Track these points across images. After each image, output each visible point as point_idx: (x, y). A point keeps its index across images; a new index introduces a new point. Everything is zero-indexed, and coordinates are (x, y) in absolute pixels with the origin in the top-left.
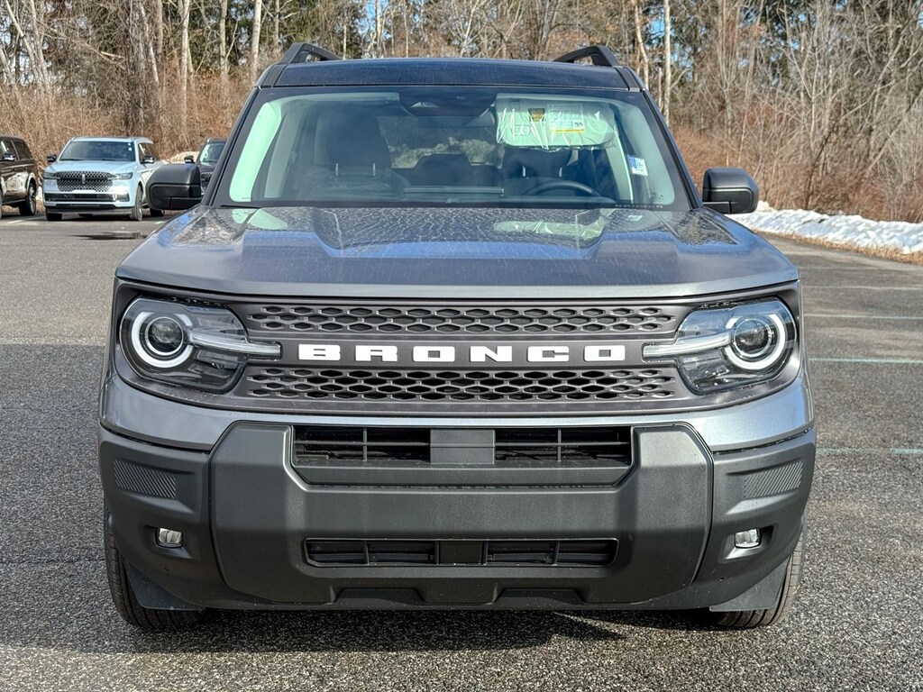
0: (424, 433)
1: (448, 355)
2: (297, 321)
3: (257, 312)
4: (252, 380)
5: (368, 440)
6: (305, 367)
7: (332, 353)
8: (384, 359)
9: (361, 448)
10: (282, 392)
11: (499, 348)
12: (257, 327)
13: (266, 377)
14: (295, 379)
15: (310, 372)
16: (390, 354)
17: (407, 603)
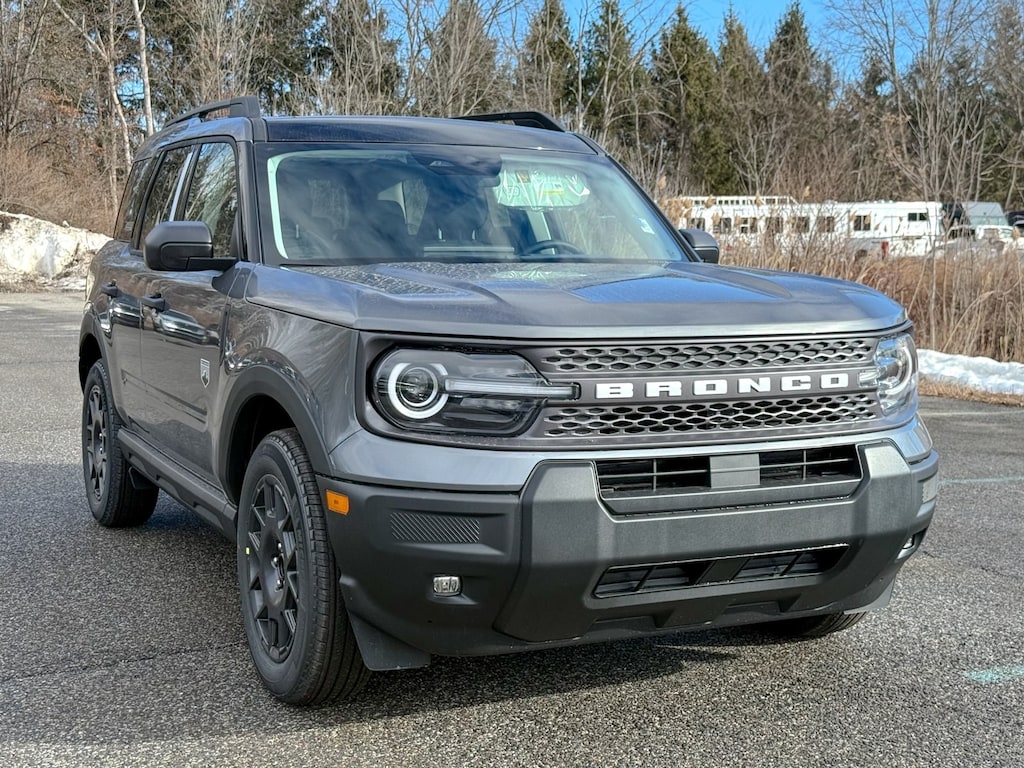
0: (703, 461)
1: (721, 387)
2: (589, 362)
3: (551, 355)
4: (547, 420)
5: (658, 471)
6: (598, 405)
7: (626, 391)
8: (671, 394)
9: (650, 479)
10: (577, 431)
11: (761, 379)
12: (552, 369)
13: (562, 417)
14: (589, 417)
15: (602, 410)
16: (675, 389)
17: (642, 630)
